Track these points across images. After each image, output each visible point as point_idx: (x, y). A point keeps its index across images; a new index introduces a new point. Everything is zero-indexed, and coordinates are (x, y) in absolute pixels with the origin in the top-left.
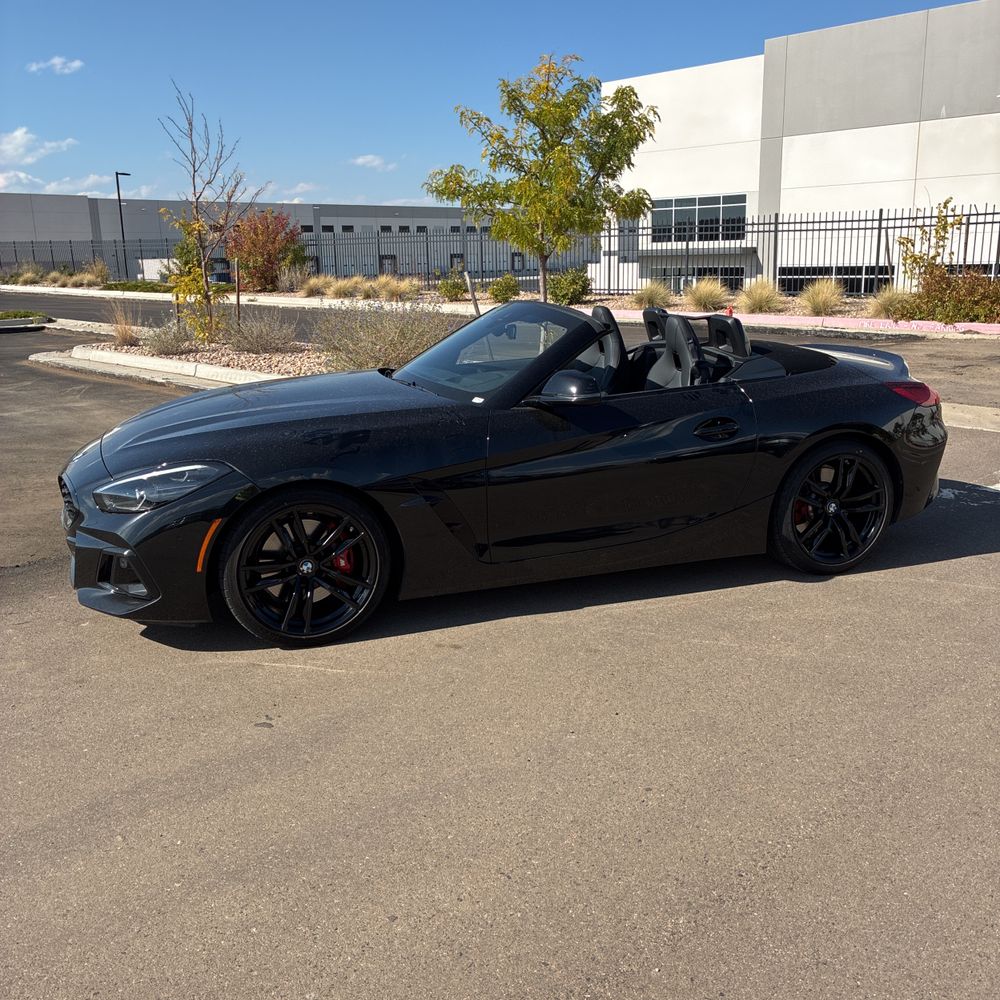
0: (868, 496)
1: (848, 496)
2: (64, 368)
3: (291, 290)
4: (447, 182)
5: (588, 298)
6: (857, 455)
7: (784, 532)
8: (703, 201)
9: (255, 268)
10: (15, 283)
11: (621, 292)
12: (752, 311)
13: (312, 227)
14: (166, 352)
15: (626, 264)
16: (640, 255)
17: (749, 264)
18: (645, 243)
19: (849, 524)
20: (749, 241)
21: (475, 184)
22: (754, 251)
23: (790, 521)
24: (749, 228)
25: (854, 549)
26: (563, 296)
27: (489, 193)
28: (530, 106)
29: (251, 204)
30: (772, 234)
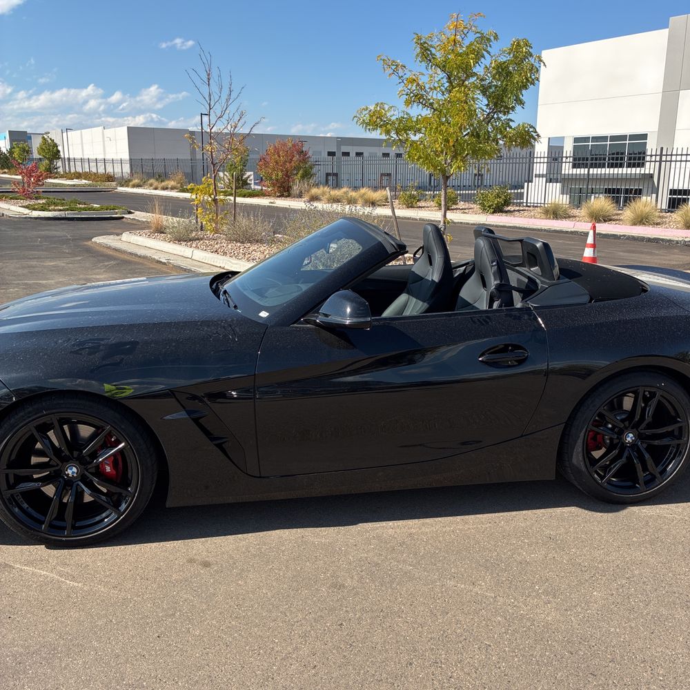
0: (669, 429)
1: (649, 426)
2: (109, 248)
3: (300, 196)
4: (371, 116)
5: (509, 208)
6: (658, 388)
7: (574, 461)
8: (613, 138)
9: (277, 180)
10: (127, 186)
11: (536, 205)
12: (634, 224)
13: (335, 152)
14: (180, 239)
15: (551, 184)
16: (563, 177)
17: (646, 186)
18: (567, 169)
19: (647, 456)
20: (649, 168)
21: (393, 118)
22: (651, 176)
23: (580, 449)
24: (648, 158)
25: (650, 481)
26: (489, 207)
27: (405, 126)
28: (439, 55)
29: (248, 134)
30: (657, 164)
